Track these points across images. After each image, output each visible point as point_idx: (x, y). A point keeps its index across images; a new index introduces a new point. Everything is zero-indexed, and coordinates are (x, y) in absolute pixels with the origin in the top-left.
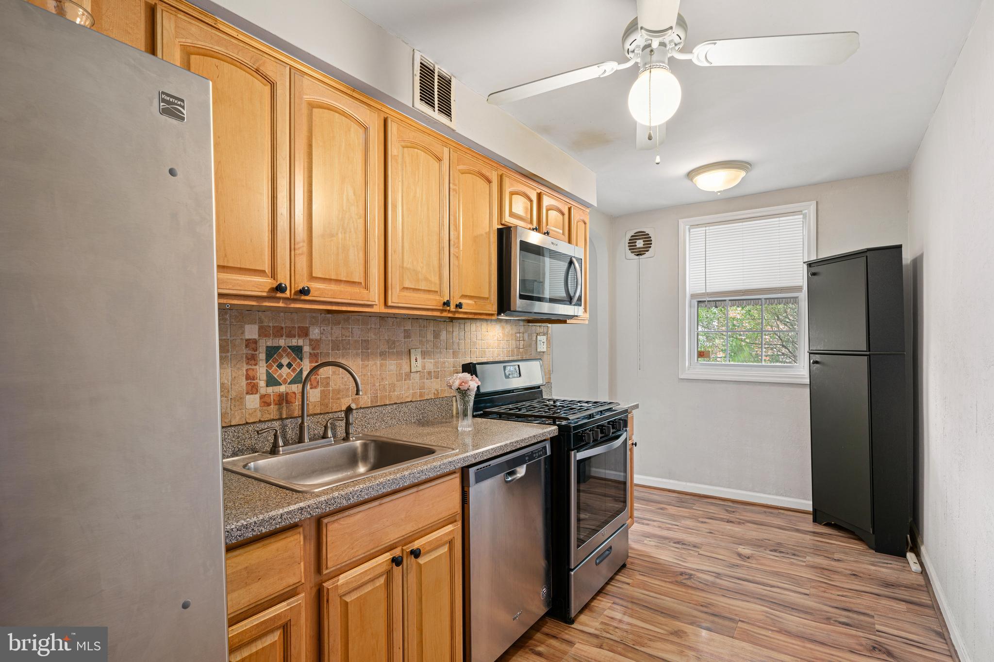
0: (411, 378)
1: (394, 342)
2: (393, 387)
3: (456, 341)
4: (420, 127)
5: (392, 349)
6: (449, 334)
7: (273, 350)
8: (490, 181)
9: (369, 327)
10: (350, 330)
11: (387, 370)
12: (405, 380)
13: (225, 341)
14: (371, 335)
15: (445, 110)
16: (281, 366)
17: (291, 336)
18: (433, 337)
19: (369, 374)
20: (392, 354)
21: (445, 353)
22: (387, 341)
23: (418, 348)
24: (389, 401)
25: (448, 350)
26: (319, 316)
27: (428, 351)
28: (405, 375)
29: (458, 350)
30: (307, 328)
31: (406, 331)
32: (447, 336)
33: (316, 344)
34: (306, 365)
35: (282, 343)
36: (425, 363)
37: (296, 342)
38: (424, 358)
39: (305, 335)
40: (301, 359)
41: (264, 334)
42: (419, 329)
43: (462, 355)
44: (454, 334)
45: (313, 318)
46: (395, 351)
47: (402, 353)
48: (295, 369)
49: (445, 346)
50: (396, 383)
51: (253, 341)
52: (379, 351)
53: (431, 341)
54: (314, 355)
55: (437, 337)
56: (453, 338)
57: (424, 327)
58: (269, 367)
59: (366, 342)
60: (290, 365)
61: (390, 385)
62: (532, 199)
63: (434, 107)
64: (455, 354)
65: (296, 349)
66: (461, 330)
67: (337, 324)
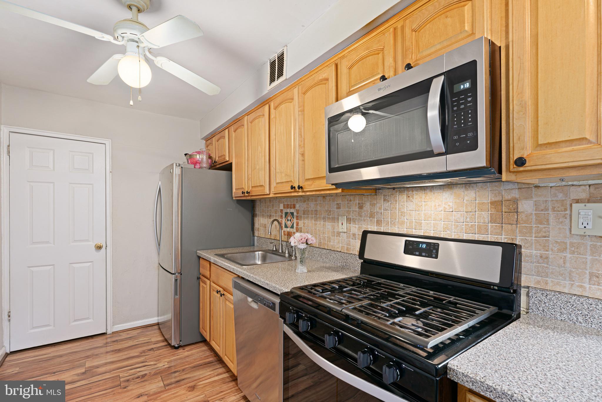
0: (341, 236)
1: (330, 211)
2: (329, 240)
3: (380, 211)
4: (282, 93)
5: (329, 215)
6: (373, 205)
7: (286, 214)
8: (327, 80)
9: (318, 203)
10: (310, 205)
11: (326, 228)
12: (337, 237)
13: (276, 210)
14: (318, 207)
15: (281, 74)
16: (288, 220)
17: (291, 208)
18: (358, 208)
19: (318, 229)
20: (329, 218)
21: (368, 221)
22: (327, 211)
23: (345, 216)
24: (327, 247)
25: (371, 219)
26: (299, 199)
27: (353, 219)
28: (337, 233)
29: (382, 220)
30: (295, 204)
31: (338, 204)
32: (371, 207)
33: (298, 212)
34: (295, 220)
35: (289, 211)
36: (351, 227)
37: (292, 210)
38: (350, 223)
39: (294, 207)
40: (293, 218)
41: (284, 208)
42: (346, 202)
43: (386, 224)
44: (378, 205)
45: (297, 200)
46: (331, 217)
47: (335, 219)
48: (291, 222)
49: (368, 215)
50: (331, 237)
51: (282, 211)
52: (322, 216)
53: (356, 211)
54: (297, 217)
55: (361, 207)
56: (377, 209)
57: (351, 201)
58: (286, 220)
59: (316, 211)
60: (290, 220)
61: (327, 237)
62: (382, 48)
63: (275, 80)
64: (379, 223)
65: (292, 214)
66: (386, 201)
67: (305, 202)
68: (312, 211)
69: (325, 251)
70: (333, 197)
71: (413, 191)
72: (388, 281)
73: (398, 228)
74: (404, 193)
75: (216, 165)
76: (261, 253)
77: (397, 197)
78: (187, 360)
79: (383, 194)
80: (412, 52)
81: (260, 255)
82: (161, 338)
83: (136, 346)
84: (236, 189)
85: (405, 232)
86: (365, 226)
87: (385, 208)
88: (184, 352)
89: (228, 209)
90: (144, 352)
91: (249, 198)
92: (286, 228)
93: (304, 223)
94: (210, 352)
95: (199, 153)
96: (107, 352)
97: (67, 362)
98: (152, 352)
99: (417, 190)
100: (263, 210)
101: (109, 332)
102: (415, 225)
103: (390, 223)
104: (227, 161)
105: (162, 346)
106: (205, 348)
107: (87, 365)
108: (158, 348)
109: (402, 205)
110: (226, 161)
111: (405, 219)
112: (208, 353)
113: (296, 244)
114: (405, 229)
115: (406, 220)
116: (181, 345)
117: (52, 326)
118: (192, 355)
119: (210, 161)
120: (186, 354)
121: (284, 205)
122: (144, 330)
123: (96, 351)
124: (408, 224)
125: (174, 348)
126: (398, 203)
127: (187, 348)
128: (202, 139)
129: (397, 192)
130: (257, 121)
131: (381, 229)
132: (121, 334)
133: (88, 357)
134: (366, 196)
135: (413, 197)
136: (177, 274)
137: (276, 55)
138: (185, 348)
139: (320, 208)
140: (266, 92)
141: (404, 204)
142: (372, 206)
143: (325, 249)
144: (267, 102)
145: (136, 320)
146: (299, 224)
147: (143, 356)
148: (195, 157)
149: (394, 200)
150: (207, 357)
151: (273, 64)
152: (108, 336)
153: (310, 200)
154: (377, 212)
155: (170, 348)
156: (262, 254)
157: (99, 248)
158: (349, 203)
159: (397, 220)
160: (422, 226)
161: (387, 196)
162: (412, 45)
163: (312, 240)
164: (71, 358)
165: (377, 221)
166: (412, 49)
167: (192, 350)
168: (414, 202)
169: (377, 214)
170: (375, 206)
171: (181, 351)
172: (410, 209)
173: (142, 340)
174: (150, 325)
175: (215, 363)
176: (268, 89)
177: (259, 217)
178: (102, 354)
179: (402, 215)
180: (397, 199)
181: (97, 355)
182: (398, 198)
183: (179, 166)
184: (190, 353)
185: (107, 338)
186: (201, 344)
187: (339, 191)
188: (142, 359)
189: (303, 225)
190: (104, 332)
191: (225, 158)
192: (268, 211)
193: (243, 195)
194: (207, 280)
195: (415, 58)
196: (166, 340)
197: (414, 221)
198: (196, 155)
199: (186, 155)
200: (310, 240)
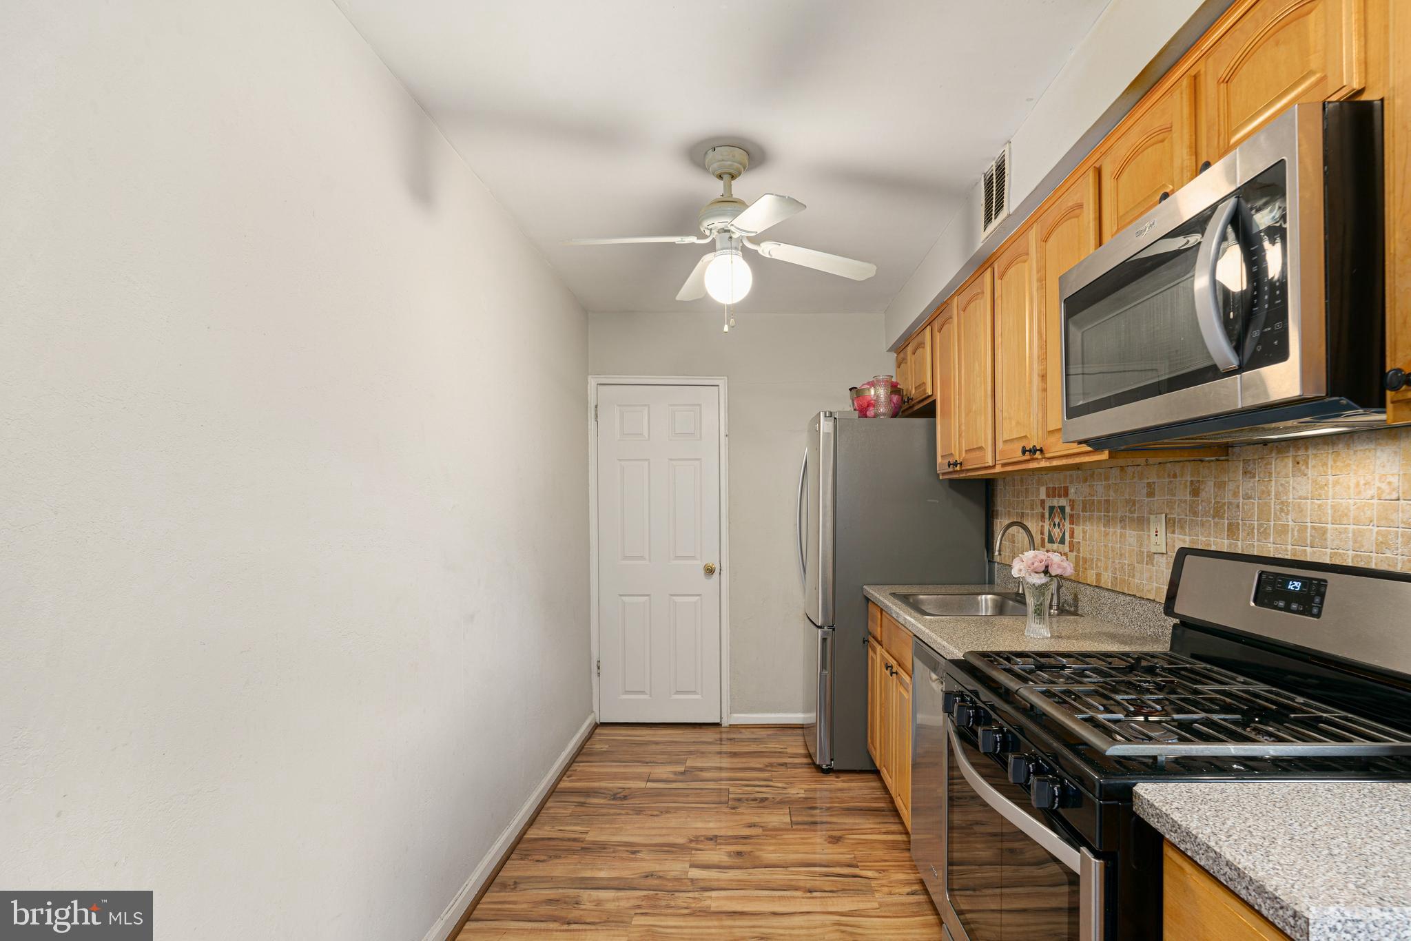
0: (1155, 563)
1: (1134, 503)
2: (1132, 572)
3: (1235, 501)
4: (1011, 242)
5: (1132, 513)
6: (1220, 486)
7: (1052, 508)
8: (1080, 206)
9: (1110, 482)
10: (1095, 487)
11: (1127, 543)
12: (1147, 564)
13: (1033, 500)
14: (1112, 493)
15: (1000, 206)
16: (1054, 525)
17: (1060, 496)
18: (1190, 494)
19: (1110, 545)
20: (1132, 519)
21: (1210, 525)
22: (1127, 502)
23: (1162, 513)
24: (1128, 589)
25: (1216, 520)
26: (1074, 473)
27: (1180, 520)
28: (1148, 556)
29: (1240, 521)
30: (1068, 487)
31: (1149, 485)
32: (1216, 490)
33: (1072, 504)
34: (1067, 526)
35: (1056, 502)
36: (1174, 541)
37: (1063, 502)
38: (1173, 532)
39: (1066, 495)
40: (1065, 519)
41: (1048, 496)
42: (1167, 480)
43: (1248, 535)
44: (1231, 486)
45: (1071, 476)
46: (1135, 515)
47: (1142, 522)
48: (1061, 530)
49: (1210, 511)
50: (1136, 565)
51: (1043, 502)
52: (1119, 514)
53: (1186, 501)
54: (1072, 516)
55: (1195, 492)
56: (1228, 497)
57: (1175, 476)
58: (1050, 525)
59: (1107, 501)
60: (1059, 525)
61: (1128, 566)
62: (1169, 126)
63: (991, 219)
64: (1233, 530)
65: (1062, 509)
66: (1249, 475)
67: (1085, 481)
68: (1099, 501)
69: (1122, 598)
70: (1139, 468)
71: (1307, 449)
72: (1215, 668)
73: (1274, 543)
74: (1287, 454)
75: (913, 406)
76: (991, 599)
77: (1271, 464)
78: (839, 794)
79: (1241, 459)
80: (1219, 130)
81: (990, 604)
82: (802, 751)
83: (761, 754)
84: (942, 456)
85: (1289, 553)
86: (1204, 539)
87: (1247, 494)
88: (837, 782)
89: (929, 501)
90: (771, 765)
91: (964, 475)
92: (1050, 544)
93: (1084, 532)
94: (883, 793)
95: (872, 384)
96: (720, 753)
97: (663, 753)
98: (783, 769)
99: (1316, 446)
100: (1009, 500)
101: (725, 723)
102: (1311, 536)
103: (1256, 531)
104: (929, 396)
105: (801, 764)
106: (876, 784)
107: (689, 763)
108: (795, 766)
109: (1282, 485)
110: (927, 395)
111: (1290, 520)
112: (879, 794)
113: (1022, 574)
114: (1289, 547)
115: (1291, 523)
116: (832, 769)
117: (647, 694)
118: (849, 789)
119: (895, 398)
120: (840, 785)
121: (1047, 489)
122: (778, 732)
123: (703, 748)
124: (1296, 533)
125: (819, 768)
126: (1273, 479)
127: (844, 777)
128: (889, 350)
129: (1271, 451)
130: (972, 305)
131: (1236, 545)
132: (743, 730)
133: (691, 753)
134: (1207, 464)
135: (1307, 464)
136: (826, 628)
137: (994, 163)
138: (840, 775)
139: (1113, 494)
140: (979, 245)
141: (1288, 482)
142: (1219, 488)
143: (1123, 593)
144: (987, 265)
145: (768, 711)
146: (1075, 535)
147: (769, 771)
148: (867, 394)
149: (1265, 472)
150: (876, 800)
151: (989, 184)
152: (723, 730)
153: (1095, 476)
154: (1230, 503)
155: (814, 770)
156: (994, 600)
157: (710, 571)
158: (1171, 482)
159: (1272, 523)
160: (1326, 539)
161: (1251, 462)
162: (1219, 116)
163: (1059, 566)
164: (669, 749)
165: (1230, 525)
166: (1219, 125)
167: (852, 781)
168: (1309, 475)
169: (1228, 508)
170: (1225, 487)
171: (832, 778)
172: (1300, 493)
173: (772, 746)
174: (789, 726)
175: (887, 813)
176: (982, 239)
177: (1001, 519)
178: (710, 753)
179: (1282, 510)
180: (1271, 469)
181: (703, 753)
182: (1273, 466)
183: (831, 416)
184: (845, 785)
185: (721, 732)
186: (871, 776)
187: (1105, 455)
188: (766, 775)
189: (1083, 537)
190: (718, 721)
191: (925, 390)
192: (1018, 502)
193: (951, 470)
194: (877, 644)
195: (1224, 143)
196: (809, 755)
197: (1309, 524)
198: (869, 389)
199: (851, 389)
200: (1055, 566)
